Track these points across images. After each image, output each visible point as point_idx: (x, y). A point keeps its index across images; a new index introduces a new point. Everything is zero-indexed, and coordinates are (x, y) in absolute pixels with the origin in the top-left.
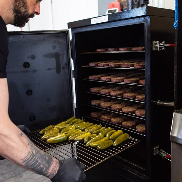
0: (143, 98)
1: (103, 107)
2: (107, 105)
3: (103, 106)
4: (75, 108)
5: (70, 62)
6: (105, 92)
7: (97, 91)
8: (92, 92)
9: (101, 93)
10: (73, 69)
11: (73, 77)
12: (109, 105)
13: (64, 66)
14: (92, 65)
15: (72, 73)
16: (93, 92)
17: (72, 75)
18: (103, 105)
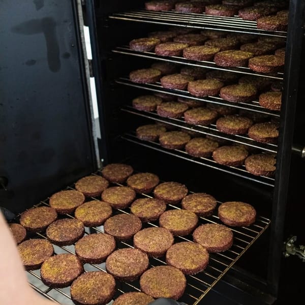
0: (266, 138)
1: (166, 147)
2: (176, 143)
3: (166, 145)
4: (98, 139)
5: (81, 40)
6: (172, 113)
7: (151, 107)
8: (140, 110)
9: (162, 116)
10: (89, 56)
11: (91, 76)
12: (182, 143)
13: (68, 50)
14: (139, 50)
15: (87, 66)
16: (142, 112)
17: (88, 72)
18: (166, 143)
